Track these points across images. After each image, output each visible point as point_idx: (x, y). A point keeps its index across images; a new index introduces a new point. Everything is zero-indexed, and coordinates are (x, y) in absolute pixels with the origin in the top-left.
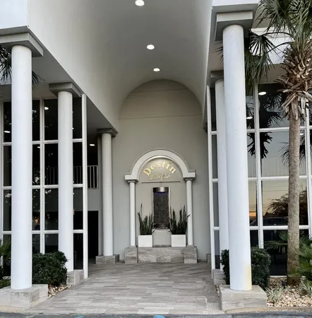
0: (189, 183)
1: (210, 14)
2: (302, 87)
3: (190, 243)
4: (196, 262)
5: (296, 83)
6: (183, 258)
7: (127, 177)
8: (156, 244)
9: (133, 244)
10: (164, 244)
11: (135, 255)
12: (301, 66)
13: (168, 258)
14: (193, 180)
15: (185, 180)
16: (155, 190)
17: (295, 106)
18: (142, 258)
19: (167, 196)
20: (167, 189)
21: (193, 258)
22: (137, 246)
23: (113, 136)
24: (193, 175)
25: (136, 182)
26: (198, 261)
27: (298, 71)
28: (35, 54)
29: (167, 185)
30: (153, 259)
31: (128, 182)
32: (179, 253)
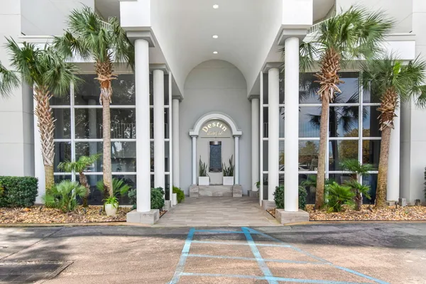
0: (237, 139)
1: (279, 29)
2: (333, 81)
3: (237, 183)
4: (241, 196)
5: (328, 78)
6: (232, 194)
7: (191, 133)
8: (211, 183)
9: (195, 183)
10: (218, 183)
11: (197, 191)
12: (333, 67)
13: (221, 193)
14: (240, 137)
15: (234, 137)
16: (211, 143)
17: (326, 93)
18: (202, 193)
19: (220, 149)
20: (220, 143)
21: (239, 193)
22: (198, 185)
23: (180, 101)
24: (240, 133)
25: (197, 137)
26: (243, 195)
27: (330, 70)
28: (151, 45)
29: (220, 140)
30: (210, 193)
31: (191, 137)
32: (228, 190)
